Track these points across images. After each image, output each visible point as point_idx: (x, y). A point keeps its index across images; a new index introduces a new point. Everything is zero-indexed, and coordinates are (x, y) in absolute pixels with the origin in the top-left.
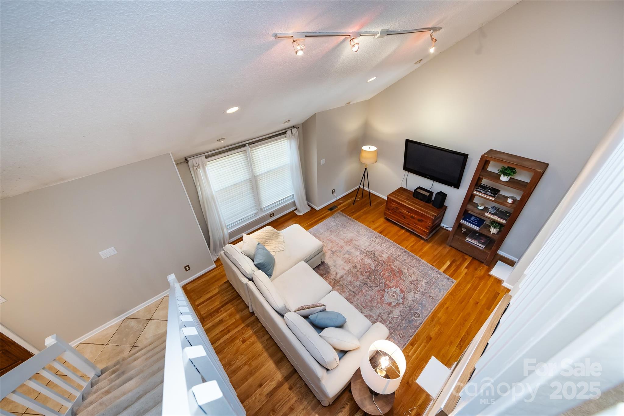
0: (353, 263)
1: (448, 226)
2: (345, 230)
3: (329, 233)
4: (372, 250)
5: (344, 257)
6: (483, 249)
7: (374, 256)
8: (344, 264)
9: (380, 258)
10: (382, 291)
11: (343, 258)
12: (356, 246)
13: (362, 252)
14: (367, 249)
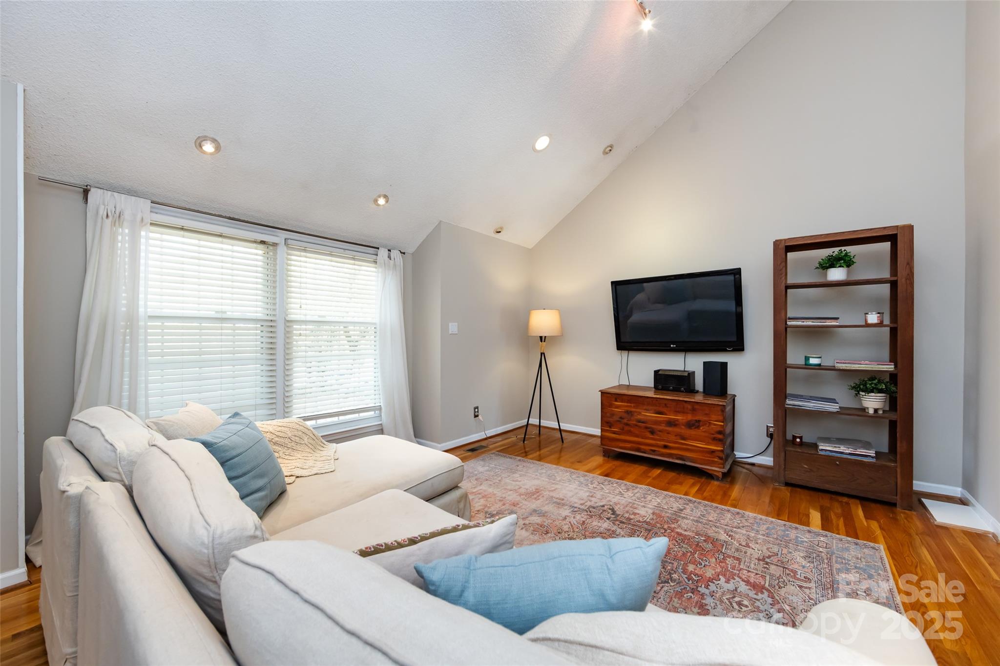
0: (559, 533)
1: (752, 454)
2: (517, 475)
3: (475, 482)
4: (602, 504)
5: (527, 522)
6: (874, 460)
7: (613, 514)
8: (531, 537)
9: (632, 517)
10: (690, 594)
11: (524, 524)
12: (555, 500)
13: (576, 509)
14: (589, 504)
